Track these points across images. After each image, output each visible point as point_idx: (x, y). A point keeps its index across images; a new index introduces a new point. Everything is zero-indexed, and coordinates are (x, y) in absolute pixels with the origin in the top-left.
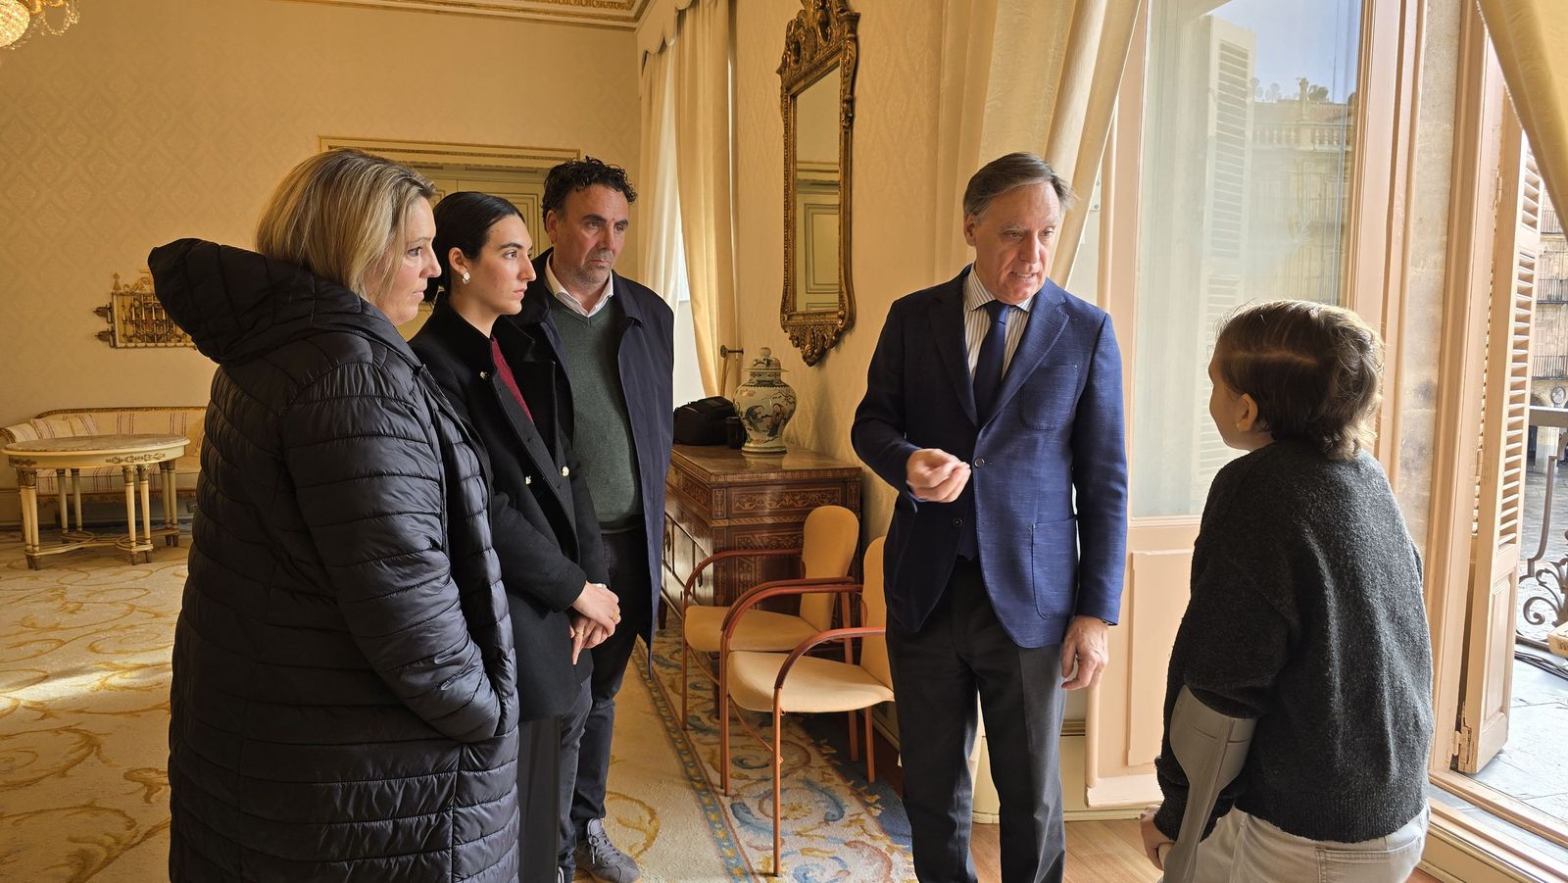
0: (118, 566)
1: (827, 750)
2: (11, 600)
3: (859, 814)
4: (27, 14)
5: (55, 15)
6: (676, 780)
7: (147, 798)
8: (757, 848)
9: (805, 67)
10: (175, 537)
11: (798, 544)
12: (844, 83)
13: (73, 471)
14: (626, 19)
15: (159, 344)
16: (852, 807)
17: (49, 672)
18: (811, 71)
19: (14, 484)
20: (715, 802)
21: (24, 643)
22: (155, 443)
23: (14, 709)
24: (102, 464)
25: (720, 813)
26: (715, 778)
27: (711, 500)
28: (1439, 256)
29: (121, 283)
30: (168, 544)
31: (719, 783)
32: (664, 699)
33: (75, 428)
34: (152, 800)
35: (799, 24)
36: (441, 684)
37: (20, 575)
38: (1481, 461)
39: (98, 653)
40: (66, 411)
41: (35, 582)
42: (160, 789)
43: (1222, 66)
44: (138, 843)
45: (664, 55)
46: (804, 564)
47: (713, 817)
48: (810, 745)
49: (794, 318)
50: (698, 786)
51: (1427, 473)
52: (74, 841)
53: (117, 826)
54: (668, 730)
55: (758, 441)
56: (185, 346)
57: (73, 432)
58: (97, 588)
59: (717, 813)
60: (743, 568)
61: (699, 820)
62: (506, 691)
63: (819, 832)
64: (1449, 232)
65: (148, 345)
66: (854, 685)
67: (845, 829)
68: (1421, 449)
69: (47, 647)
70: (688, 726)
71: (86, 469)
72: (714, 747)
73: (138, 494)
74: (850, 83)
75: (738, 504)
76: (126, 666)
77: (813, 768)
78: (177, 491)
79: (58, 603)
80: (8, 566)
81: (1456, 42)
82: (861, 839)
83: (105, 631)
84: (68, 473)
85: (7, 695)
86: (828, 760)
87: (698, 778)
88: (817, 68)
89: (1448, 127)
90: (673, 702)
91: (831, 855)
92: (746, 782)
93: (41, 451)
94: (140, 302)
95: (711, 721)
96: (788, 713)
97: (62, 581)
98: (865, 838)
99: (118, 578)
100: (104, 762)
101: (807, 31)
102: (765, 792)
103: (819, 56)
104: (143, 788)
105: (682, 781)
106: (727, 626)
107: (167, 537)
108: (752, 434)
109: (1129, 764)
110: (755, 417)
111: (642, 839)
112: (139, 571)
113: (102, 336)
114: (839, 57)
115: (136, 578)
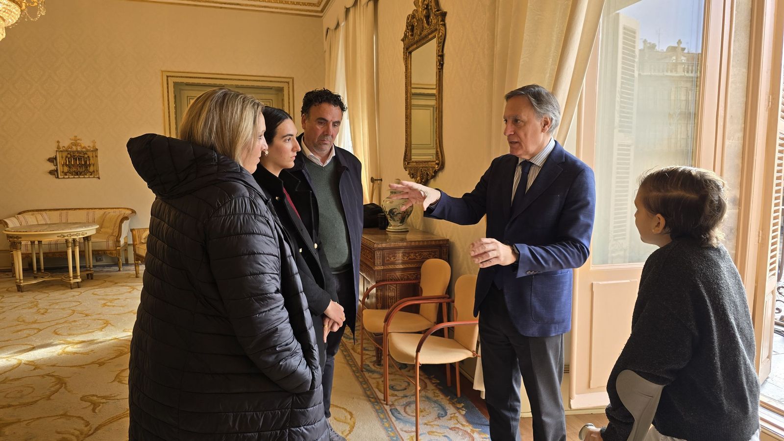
0: (64, 290)
1: (434, 380)
2: (10, 308)
3: (455, 414)
4: (20, 10)
5: (32, 10)
6: (361, 397)
7: (94, 410)
8: (405, 431)
9: (416, 38)
10: (91, 274)
11: (418, 277)
12: (439, 47)
13: (39, 242)
14: (317, 12)
15: (81, 176)
16: (451, 410)
17: (35, 345)
18: (420, 40)
19: (8, 248)
20: (382, 408)
21: (20, 331)
22: (82, 227)
23: (19, 365)
24: (55, 238)
25: (385, 414)
26: (381, 396)
27: (374, 256)
28: (740, 135)
29: (61, 145)
30: (88, 278)
31: (383, 398)
32: (350, 355)
33: (38, 220)
34: (96, 411)
35: (413, 16)
36: (280, 361)
37: (13, 295)
38: (761, 235)
39: (58, 335)
40: (33, 211)
41: (22, 299)
42: (100, 405)
43: (624, 38)
44: (92, 434)
45: (337, 30)
46: (421, 288)
47: (382, 416)
48: (426, 378)
49: (411, 164)
50: (373, 400)
51: (734, 241)
52: (59, 433)
53: (81, 425)
54: (354, 371)
55: (394, 226)
56: (94, 177)
57: (37, 221)
58: (54, 301)
59: (383, 414)
60: (390, 290)
61: (375, 418)
62: (315, 367)
63: (436, 423)
64: (745, 122)
65: (75, 177)
66: (452, 349)
67: (449, 421)
68: (731, 230)
69: (32, 332)
70: (364, 370)
71: (45, 240)
72: (378, 380)
73: (73, 253)
74: (441, 47)
75: (388, 258)
76: (74, 341)
77: (429, 390)
78: (92, 251)
79: (34, 310)
80: (7, 290)
81: (749, 29)
82: (457, 426)
83: (61, 323)
84: (36, 243)
85: (15, 357)
86: (436, 386)
87: (372, 396)
88: (423, 38)
89: (745, 70)
90: (355, 357)
91: (443, 435)
92: (396, 397)
93: (24, 232)
94: (71, 155)
95: (375, 367)
96: (422, 364)
97: (35, 298)
98: (459, 426)
99: (64, 296)
100: (69, 392)
101: (418, 21)
102: (406, 403)
103: (425, 33)
104: (90, 405)
105: (363, 397)
106: (387, 320)
107: (88, 275)
108: (391, 222)
109: (591, 387)
110: (393, 214)
111: (348, 428)
112: (75, 292)
113: (51, 172)
114: (436, 34)
115: (74, 296)
